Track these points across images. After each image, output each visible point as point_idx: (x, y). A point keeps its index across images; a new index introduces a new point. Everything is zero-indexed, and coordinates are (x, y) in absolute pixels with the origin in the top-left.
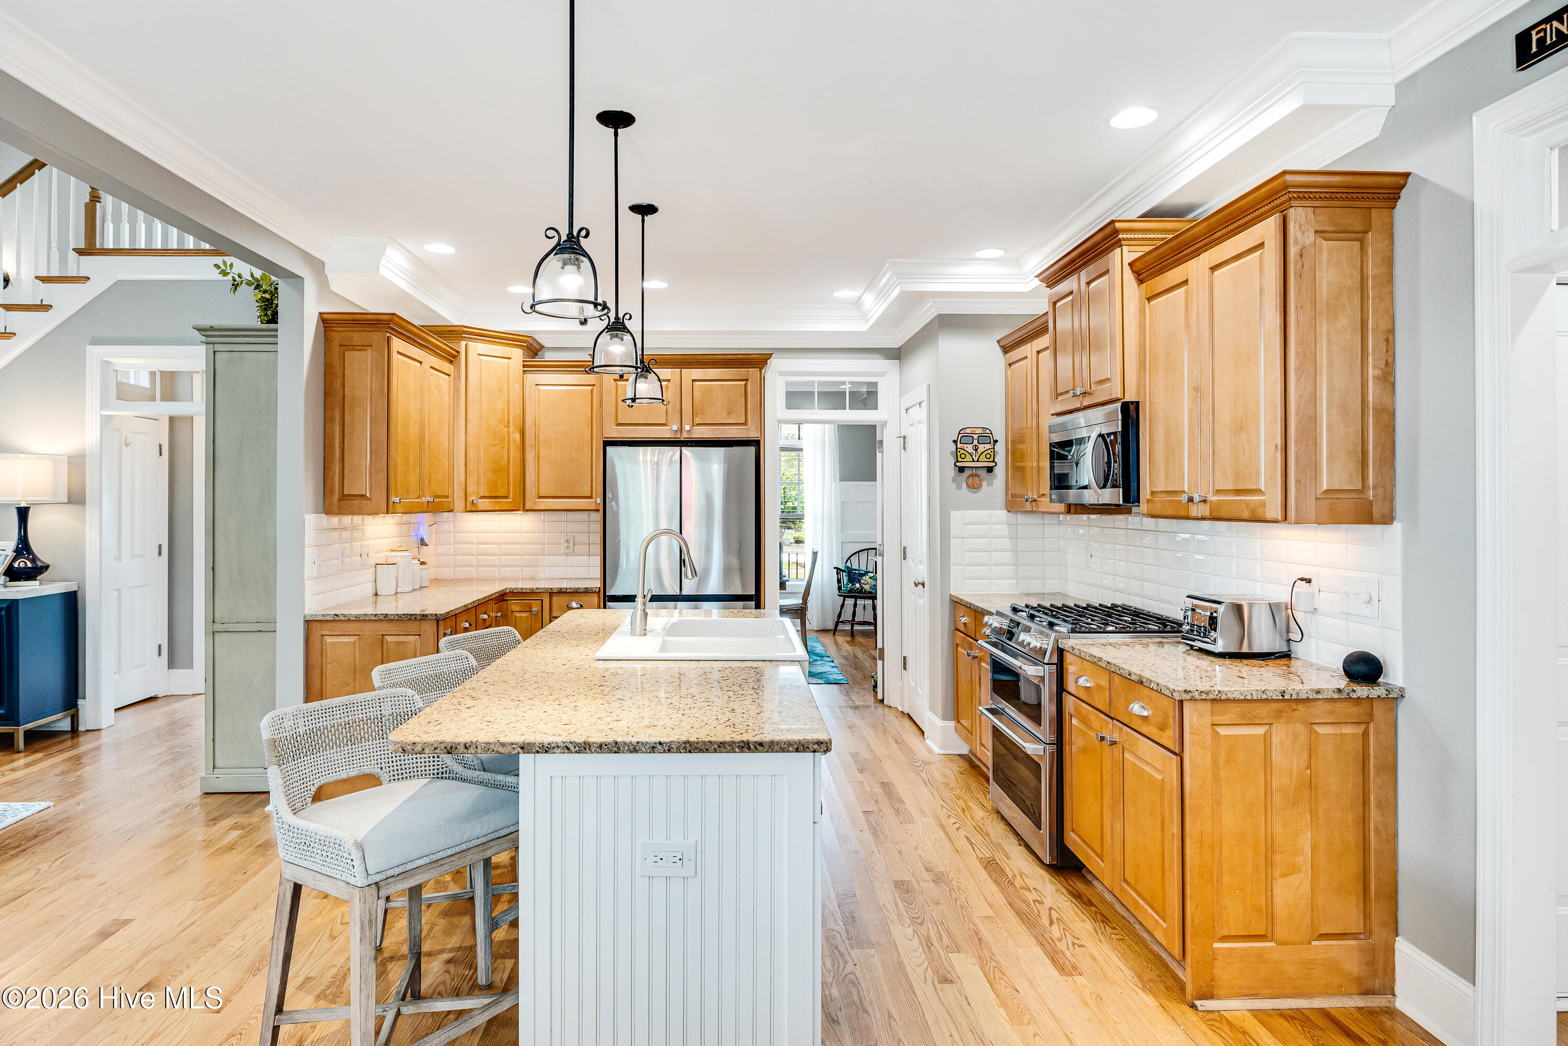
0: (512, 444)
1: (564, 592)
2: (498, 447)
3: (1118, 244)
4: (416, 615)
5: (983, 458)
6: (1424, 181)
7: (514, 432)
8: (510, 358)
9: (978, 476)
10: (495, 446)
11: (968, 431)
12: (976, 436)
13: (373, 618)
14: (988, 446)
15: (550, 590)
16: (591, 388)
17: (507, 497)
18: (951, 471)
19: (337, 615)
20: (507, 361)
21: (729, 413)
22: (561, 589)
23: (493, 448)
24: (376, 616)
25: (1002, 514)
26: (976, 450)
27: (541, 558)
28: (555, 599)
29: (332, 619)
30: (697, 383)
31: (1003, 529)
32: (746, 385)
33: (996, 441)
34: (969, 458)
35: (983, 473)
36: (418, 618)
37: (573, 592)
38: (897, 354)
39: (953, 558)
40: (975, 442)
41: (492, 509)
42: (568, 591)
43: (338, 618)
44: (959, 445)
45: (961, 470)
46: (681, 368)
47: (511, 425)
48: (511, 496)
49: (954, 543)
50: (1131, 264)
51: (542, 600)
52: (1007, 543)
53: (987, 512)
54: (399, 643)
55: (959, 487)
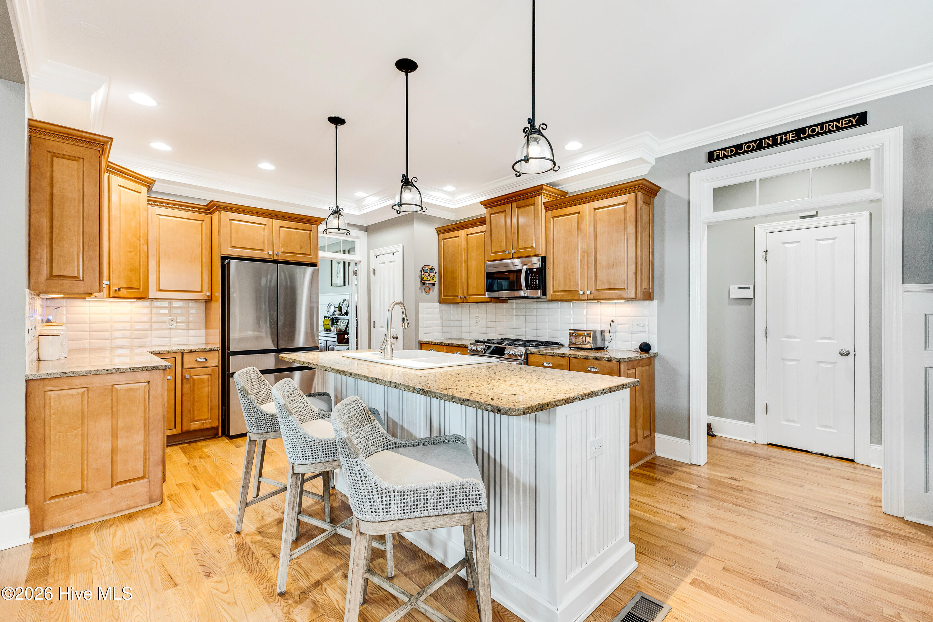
0: (142, 252)
1: (194, 352)
2: (133, 253)
3: (541, 194)
4: (147, 367)
5: (431, 279)
6: (666, 192)
7: (143, 245)
8: (140, 193)
9: (429, 287)
10: (130, 252)
11: (426, 267)
12: (429, 269)
13: (105, 372)
14: (433, 274)
15: (183, 351)
16: (201, 222)
17: (138, 289)
18: (419, 284)
19: (66, 373)
20: (138, 194)
21: (301, 248)
22: (191, 350)
23: (129, 254)
24: (108, 370)
25: (437, 304)
26: (429, 275)
27: (149, 332)
28: (186, 356)
29: (59, 376)
30: (283, 229)
31: (437, 311)
32: (310, 233)
33: (436, 272)
34: (426, 279)
35: (430, 286)
36: (150, 369)
37: (201, 351)
38: (367, 229)
39: (420, 324)
40: (429, 272)
41: (129, 296)
42: (197, 351)
43: (66, 375)
44: (423, 273)
45: (424, 284)
46: (273, 219)
47: (141, 239)
48: (142, 288)
49: (420, 317)
50: (544, 203)
51: (175, 358)
52: (438, 317)
53: (432, 303)
54: (128, 390)
55: (422, 292)
